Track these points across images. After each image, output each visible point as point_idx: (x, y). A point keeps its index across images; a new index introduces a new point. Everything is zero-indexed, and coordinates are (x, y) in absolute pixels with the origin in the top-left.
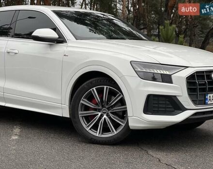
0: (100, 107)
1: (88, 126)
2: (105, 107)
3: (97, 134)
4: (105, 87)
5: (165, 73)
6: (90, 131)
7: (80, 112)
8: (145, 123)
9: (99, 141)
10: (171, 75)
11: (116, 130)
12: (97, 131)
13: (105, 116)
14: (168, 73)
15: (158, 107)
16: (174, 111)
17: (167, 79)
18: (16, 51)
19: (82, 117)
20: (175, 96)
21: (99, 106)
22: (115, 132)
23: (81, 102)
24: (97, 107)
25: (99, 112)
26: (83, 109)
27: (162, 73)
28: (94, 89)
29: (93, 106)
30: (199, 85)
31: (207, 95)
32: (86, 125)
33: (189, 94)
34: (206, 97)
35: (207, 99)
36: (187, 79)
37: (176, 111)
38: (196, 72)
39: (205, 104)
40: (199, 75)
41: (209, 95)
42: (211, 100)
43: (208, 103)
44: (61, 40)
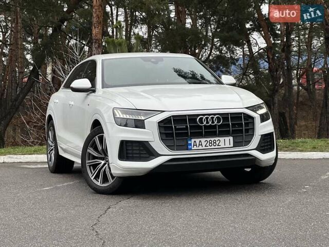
1: (93, 175)
2: (107, 156)
3: (98, 183)
5: (140, 119)
6: (95, 181)
7: (87, 162)
8: (121, 170)
9: (100, 190)
10: (144, 120)
11: (112, 179)
12: (99, 179)
13: (107, 165)
14: (143, 118)
15: (132, 153)
16: (148, 157)
17: (140, 124)
19: (90, 166)
20: (147, 141)
21: (102, 155)
22: (111, 181)
23: (88, 150)
24: (100, 156)
25: (103, 160)
26: (91, 158)
27: (137, 118)
28: (97, 137)
30: (176, 129)
31: (191, 140)
32: (92, 173)
33: (162, 139)
34: (189, 142)
35: (191, 144)
36: (163, 124)
37: (151, 157)
38: (173, 116)
39: (187, 149)
40: (179, 119)
41: (193, 140)
42: (198, 146)
43: (193, 148)
44: (92, 90)
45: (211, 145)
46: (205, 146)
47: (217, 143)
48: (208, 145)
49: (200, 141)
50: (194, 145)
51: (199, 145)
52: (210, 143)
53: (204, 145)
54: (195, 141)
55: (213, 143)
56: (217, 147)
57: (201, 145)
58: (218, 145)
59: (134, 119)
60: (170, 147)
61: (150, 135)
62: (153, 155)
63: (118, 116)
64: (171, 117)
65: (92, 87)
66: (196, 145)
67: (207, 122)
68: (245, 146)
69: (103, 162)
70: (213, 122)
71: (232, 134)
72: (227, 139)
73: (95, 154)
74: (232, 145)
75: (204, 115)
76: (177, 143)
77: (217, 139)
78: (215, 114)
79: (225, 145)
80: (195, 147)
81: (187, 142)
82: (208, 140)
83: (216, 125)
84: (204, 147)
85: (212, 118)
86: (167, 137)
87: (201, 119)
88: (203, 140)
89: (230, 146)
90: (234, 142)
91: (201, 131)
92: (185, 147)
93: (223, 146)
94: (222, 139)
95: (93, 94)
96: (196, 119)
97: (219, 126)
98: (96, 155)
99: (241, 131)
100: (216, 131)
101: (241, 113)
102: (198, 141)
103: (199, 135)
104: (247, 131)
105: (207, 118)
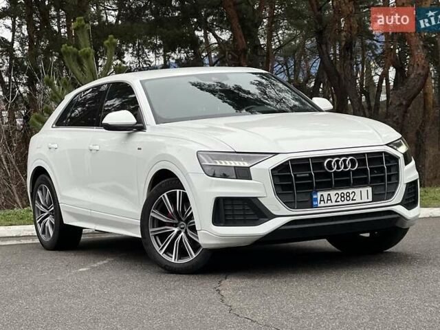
0: (176, 221)
1: (161, 249)
2: (182, 221)
3: (173, 259)
4: (178, 191)
5: (242, 165)
6: (165, 256)
7: (151, 230)
9: (175, 269)
10: (249, 167)
11: (195, 253)
12: (172, 254)
13: (182, 234)
14: (246, 165)
15: (233, 215)
16: (256, 220)
17: (243, 174)
18: (97, 148)
19: (155, 236)
20: (256, 198)
21: (174, 219)
22: (193, 255)
23: (152, 214)
24: (171, 221)
25: (176, 227)
26: (155, 225)
27: (238, 165)
28: (165, 194)
29: (165, 219)
30: (297, 179)
31: (316, 193)
32: (159, 246)
33: (278, 194)
34: (315, 197)
35: (316, 199)
36: (277, 171)
37: (261, 219)
38: (291, 160)
39: (312, 206)
40: (299, 164)
41: (319, 194)
42: (326, 201)
43: (319, 205)
44: (139, 127)
45: (343, 199)
46: (336, 201)
47: (351, 196)
48: (339, 199)
49: (329, 194)
50: (321, 201)
51: (328, 200)
52: (342, 197)
53: (334, 200)
54: (322, 195)
55: (345, 197)
56: (351, 202)
57: (331, 200)
58: (352, 200)
59: (235, 167)
60: (289, 204)
61: (260, 187)
62: (266, 217)
63: (207, 163)
64: (288, 161)
65: (137, 123)
66: (324, 200)
67: (338, 168)
68: (386, 200)
69: (176, 230)
70: (345, 167)
71: (371, 183)
72: (364, 190)
73: (164, 219)
74: (370, 199)
75: (333, 157)
76: (298, 198)
77: (350, 191)
78: (347, 156)
79: (361, 199)
80: (322, 204)
81: (312, 196)
82: (339, 192)
83: (349, 171)
84: (334, 204)
85: (345, 161)
86: (283, 190)
87: (329, 163)
88: (333, 193)
89: (369, 200)
90: (373, 194)
91: (329, 180)
92: (309, 204)
93: (358, 200)
94: (357, 191)
95: (140, 132)
96: (324, 163)
97: (353, 171)
98: (165, 221)
99: (382, 179)
100: (350, 179)
101: (380, 153)
102: (325, 194)
103: (328, 186)
104: (390, 177)
105: (337, 161)
